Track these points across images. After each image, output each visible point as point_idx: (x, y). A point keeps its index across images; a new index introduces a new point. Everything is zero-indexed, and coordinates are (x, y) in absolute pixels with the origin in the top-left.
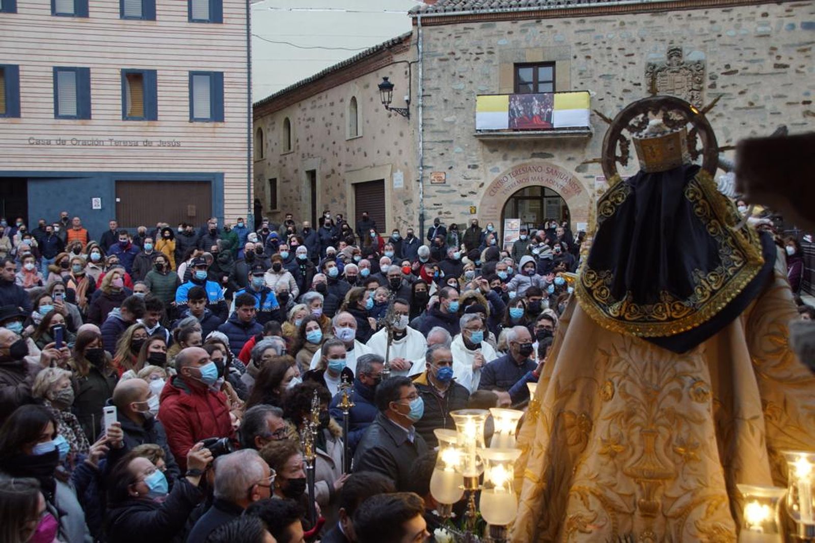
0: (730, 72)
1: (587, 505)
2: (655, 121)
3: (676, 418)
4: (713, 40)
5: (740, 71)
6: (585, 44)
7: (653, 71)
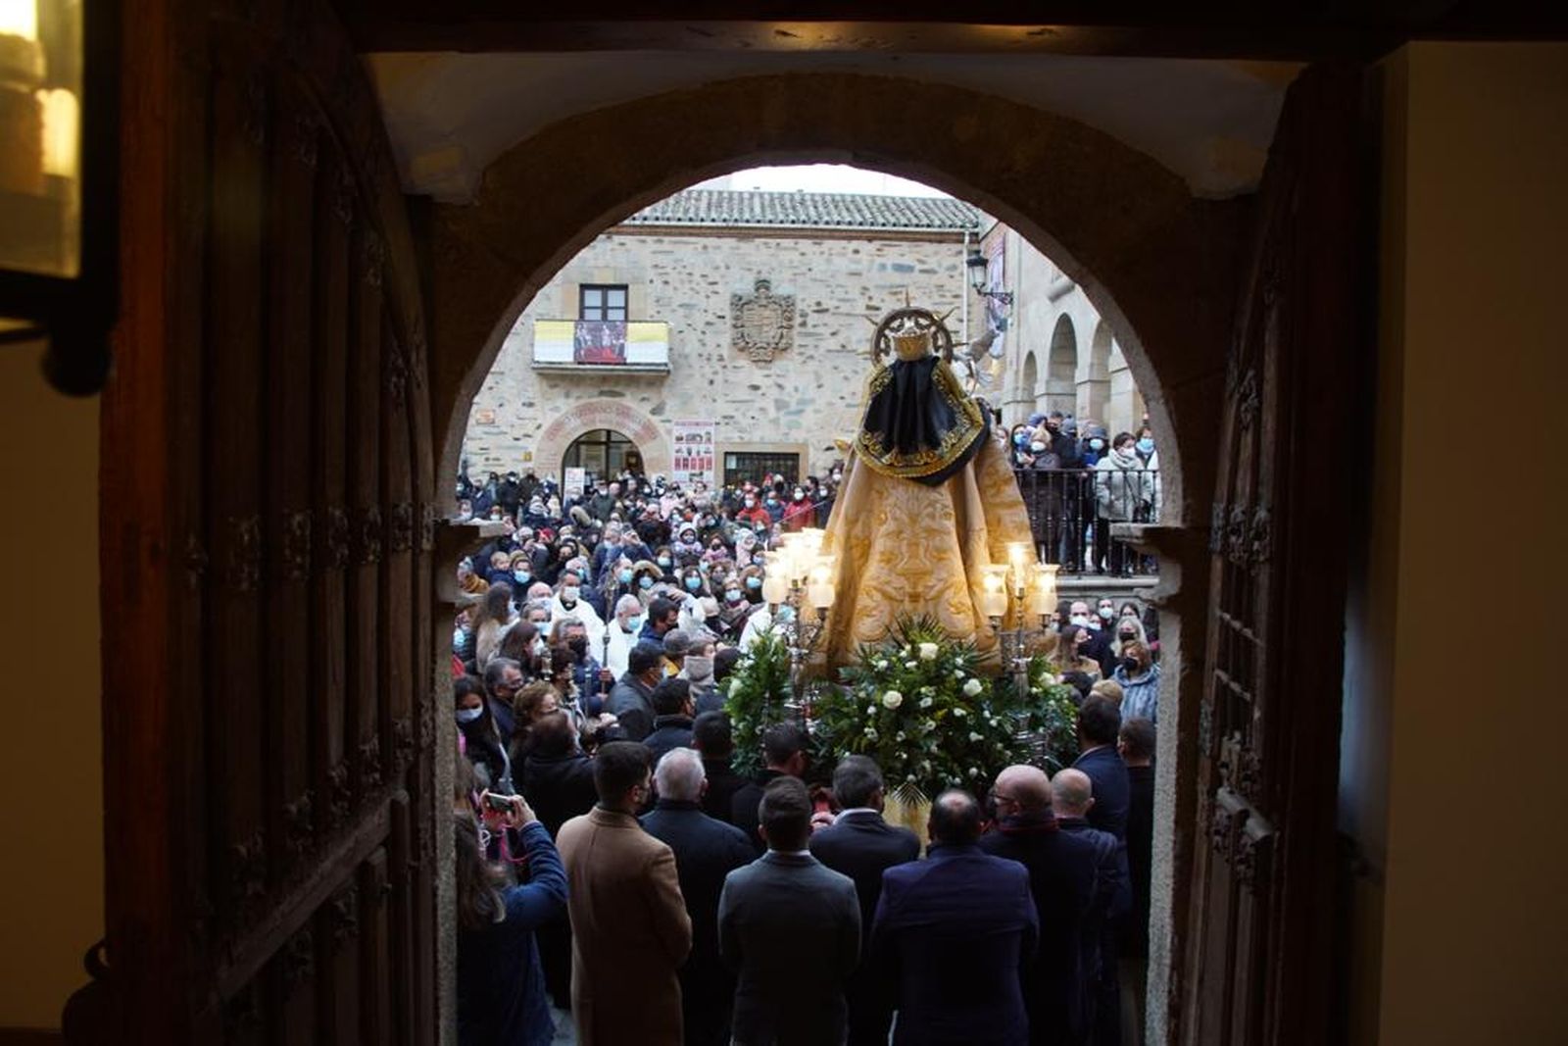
0: (821, 311)
1: (871, 597)
2: (909, 324)
3: (931, 532)
4: (804, 274)
5: (832, 310)
6: (663, 267)
7: (739, 303)
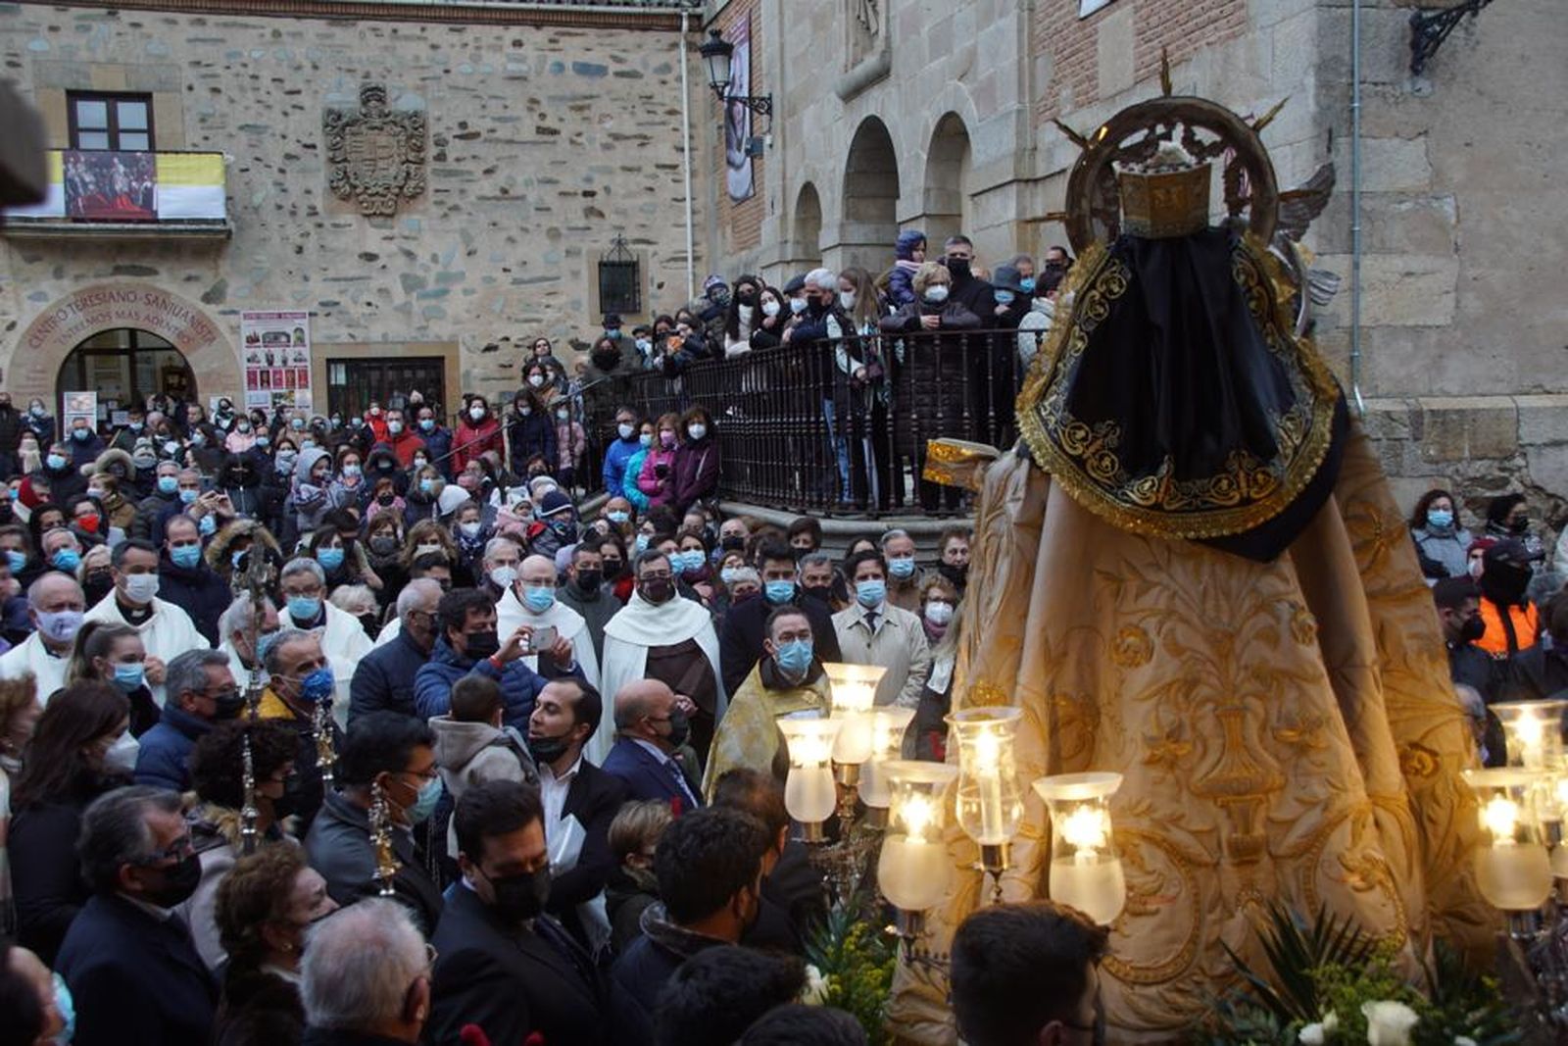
0: (468, 136)
5: (484, 135)
6: (208, 65)
7: (336, 123)
